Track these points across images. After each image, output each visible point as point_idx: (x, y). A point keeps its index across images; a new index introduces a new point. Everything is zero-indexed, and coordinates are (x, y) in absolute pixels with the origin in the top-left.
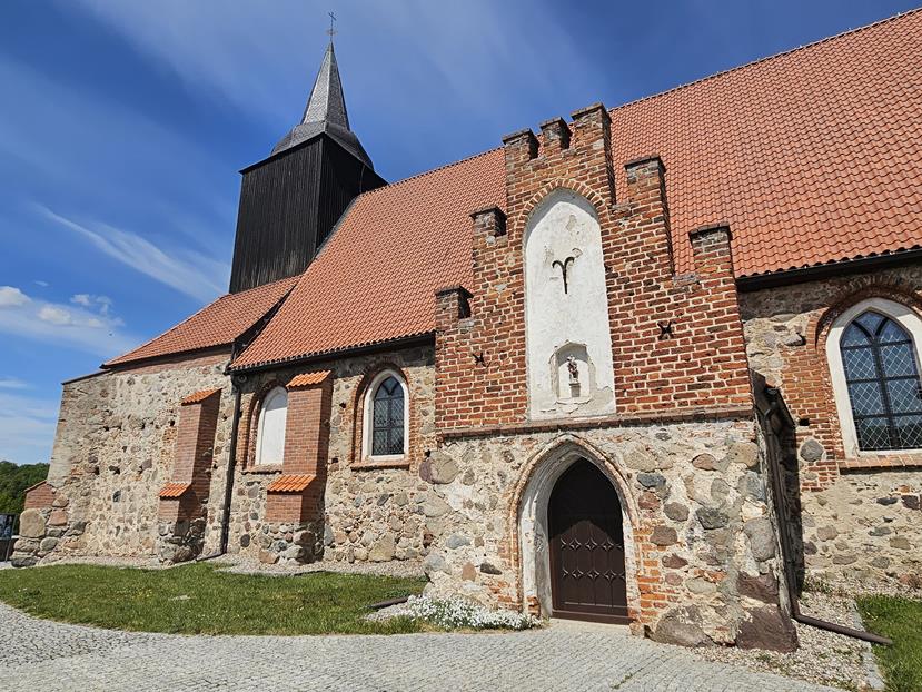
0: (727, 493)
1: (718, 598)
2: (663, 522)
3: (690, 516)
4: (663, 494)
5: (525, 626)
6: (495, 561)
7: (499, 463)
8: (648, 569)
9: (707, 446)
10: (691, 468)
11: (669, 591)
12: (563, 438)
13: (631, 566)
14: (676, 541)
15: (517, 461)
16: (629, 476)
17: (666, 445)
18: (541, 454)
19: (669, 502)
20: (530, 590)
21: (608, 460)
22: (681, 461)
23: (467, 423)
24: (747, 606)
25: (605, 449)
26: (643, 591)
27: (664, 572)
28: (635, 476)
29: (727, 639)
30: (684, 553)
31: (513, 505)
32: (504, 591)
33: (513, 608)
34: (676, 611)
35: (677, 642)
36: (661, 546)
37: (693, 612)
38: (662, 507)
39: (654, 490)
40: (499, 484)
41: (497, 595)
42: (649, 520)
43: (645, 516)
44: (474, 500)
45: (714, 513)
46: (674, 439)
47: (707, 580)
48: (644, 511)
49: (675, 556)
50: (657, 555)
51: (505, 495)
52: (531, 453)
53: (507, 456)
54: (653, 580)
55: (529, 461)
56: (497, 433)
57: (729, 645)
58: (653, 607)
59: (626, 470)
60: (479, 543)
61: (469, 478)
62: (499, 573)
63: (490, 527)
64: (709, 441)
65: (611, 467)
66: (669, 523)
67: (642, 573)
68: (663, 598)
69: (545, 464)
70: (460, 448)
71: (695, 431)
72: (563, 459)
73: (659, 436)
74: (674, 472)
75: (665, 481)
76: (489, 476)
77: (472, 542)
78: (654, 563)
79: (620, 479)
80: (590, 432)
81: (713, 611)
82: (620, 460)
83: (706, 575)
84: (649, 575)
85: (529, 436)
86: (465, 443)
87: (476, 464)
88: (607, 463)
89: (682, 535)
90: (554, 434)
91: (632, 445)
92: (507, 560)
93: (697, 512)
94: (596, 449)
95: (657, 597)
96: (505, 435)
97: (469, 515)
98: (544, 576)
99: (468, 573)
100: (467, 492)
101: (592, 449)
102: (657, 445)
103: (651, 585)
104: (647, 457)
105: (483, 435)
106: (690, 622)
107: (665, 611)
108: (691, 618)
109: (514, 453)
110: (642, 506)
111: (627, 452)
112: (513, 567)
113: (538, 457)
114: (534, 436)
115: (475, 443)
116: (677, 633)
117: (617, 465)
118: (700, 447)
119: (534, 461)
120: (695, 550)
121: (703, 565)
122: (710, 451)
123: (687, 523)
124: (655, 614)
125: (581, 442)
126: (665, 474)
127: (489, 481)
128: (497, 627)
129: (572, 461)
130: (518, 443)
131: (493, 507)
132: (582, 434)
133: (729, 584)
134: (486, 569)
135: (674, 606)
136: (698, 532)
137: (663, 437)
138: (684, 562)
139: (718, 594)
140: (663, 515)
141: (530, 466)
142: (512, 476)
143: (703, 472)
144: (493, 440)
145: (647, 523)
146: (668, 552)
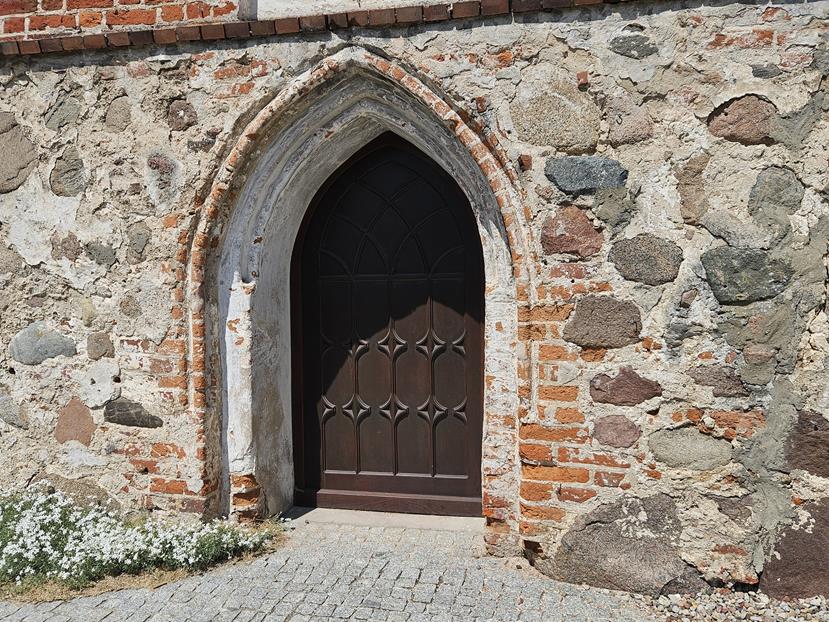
1: (732, 478)
2: (604, 286)
3: (685, 270)
4: (613, 211)
6: (143, 392)
7: (152, 133)
8: (552, 406)
9: (759, 72)
10: (703, 139)
11: (600, 460)
12: (341, 57)
13: (499, 397)
14: (635, 336)
15: (206, 124)
16: (524, 164)
17: (642, 71)
18: (274, 104)
19: (629, 232)
20: (240, 460)
21: (467, 118)
22: (680, 117)
23: (62, 20)
24: (806, 494)
25: (460, 85)
26: (532, 459)
27: (594, 413)
28: (539, 165)
29: (742, 574)
30: (654, 367)
31: (194, 249)
32: (168, 468)
33: (190, 506)
34: (614, 510)
35: (609, 581)
36: (592, 349)
37: (661, 512)
38: (607, 247)
39: (589, 200)
40: (153, 191)
41: (150, 477)
42: (564, 282)
43: (556, 273)
44: (84, 237)
45: (754, 261)
46: (666, 55)
47: (708, 432)
48: (554, 260)
49: (628, 374)
50: (579, 370)
51: (170, 222)
52: (245, 102)
53: (175, 111)
54: (563, 434)
55: (240, 123)
56: (145, 43)
57: (741, 586)
58: (554, 500)
59: (514, 148)
60: (102, 349)
61: (68, 177)
62: (153, 422)
63: (129, 308)
64: (767, 57)
65: (474, 141)
66: (623, 290)
67: (532, 416)
68: (584, 478)
70: (41, 88)
71: (731, 29)
73: (621, 48)
74: (654, 150)
75: (624, 175)
76: (126, 166)
77: (82, 346)
78: (568, 393)
79: (496, 174)
80: (419, 40)
81: (710, 509)
82: (502, 117)
83: (708, 421)
84: (551, 422)
85: (239, 53)
86: (53, 77)
87: (85, 137)
88: (462, 128)
89: (655, 321)
90: (314, 47)
91: (541, 73)
92: (176, 391)
93: (706, 260)
94: (435, 86)
95: (567, 476)
96: (172, 49)
97: (69, 275)
98: (277, 420)
99: (73, 423)
100: (63, 214)
101: (422, 91)
102: (614, 73)
103: (555, 446)
104: (580, 107)
105: (106, 51)
106: (648, 533)
107: (587, 508)
108: (653, 524)
109: (197, 102)
110: (550, 244)
111: (525, 94)
112: (192, 408)
113: (264, 113)
114: (256, 51)
115: (83, 76)
116: (613, 561)
117: (492, 131)
118: (737, 74)
119: (253, 126)
120: (685, 359)
121: (704, 396)
122: (764, 88)
123: (670, 289)
124: (556, 514)
125: (393, 70)
126: (626, 157)
127: (124, 183)
130: (207, 71)
131: (140, 251)
132: (396, 45)
133: (768, 443)
134: (121, 412)
135: (609, 495)
136: (702, 311)
137: (633, 49)
138: (653, 389)
139: (733, 468)
140: (609, 267)
141: (243, 140)
142: (191, 166)
143: (737, 148)
144: (134, 65)
145: (560, 291)
146: (613, 363)
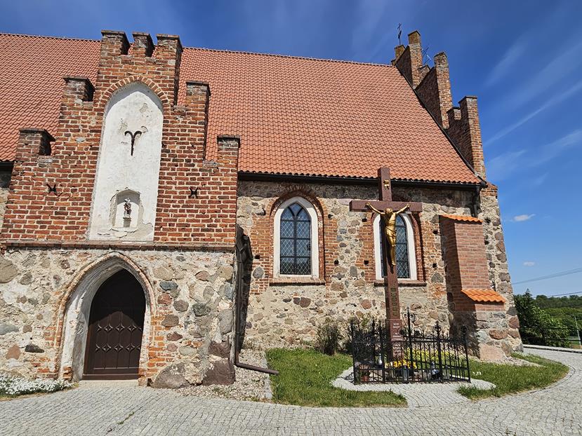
0: (212, 295)
1: (197, 357)
2: (171, 312)
3: (189, 308)
4: (174, 295)
5: (58, 389)
6: (39, 342)
7: (56, 269)
8: (157, 342)
9: (206, 266)
10: (194, 279)
11: (168, 355)
12: (112, 254)
13: (146, 341)
14: (177, 324)
15: (72, 268)
16: (155, 283)
17: (182, 264)
18: (93, 264)
19: (178, 300)
20: (66, 362)
21: (142, 271)
22: (189, 274)
23: (32, 236)
24: (212, 360)
25: (141, 264)
26: (151, 356)
27: (167, 343)
28: (158, 283)
29: (197, 382)
30: (181, 331)
31: (63, 301)
32: (44, 365)
33: (50, 376)
34: (170, 368)
35: (168, 387)
36: (168, 327)
37: (181, 368)
38: (173, 303)
39: (169, 292)
40: (53, 285)
41: (38, 368)
42: (162, 311)
43: (161, 308)
44: (28, 297)
45: (203, 307)
46: (187, 261)
47: (192, 347)
48: (160, 305)
49: (175, 333)
50: (164, 333)
51: (56, 293)
52: (84, 263)
53: (64, 264)
54: (158, 349)
55: (82, 269)
56: (58, 246)
57: (198, 384)
58: (156, 367)
59: (153, 279)
60: (28, 329)
61: (27, 279)
62: (41, 351)
63: (40, 317)
64: (207, 264)
65: (143, 276)
66: (175, 313)
67: (152, 345)
68: (163, 360)
69: (95, 272)
70: (23, 255)
71: (201, 257)
72: (109, 269)
73: (178, 258)
74: (184, 281)
75: (177, 286)
76: (46, 278)
77: (21, 329)
78: (162, 338)
79: (148, 284)
80: (132, 252)
81: (192, 365)
82: (150, 272)
83: (192, 344)
84: (157, 346)
85: (85, 251)
86: (28, 252)
87: (35, 269)
88: (141, 273)
89: (182, 321)
90: (105, 251)
91: (160, 263)
92: (50, 342)
93: (193, 306)
94: (135, 263)
95: (159, 360)
96: (65, 248)
97: (21, 308)
98: (80, 351)
99: (14, 352)
100: (23, 290)
101: (132, 264)
102: (176, 264)
103: (157, 352)
104: (168, 271)
105: (46, 247)
106: (178, 373)
107: (163, 368)
108: (179, 371)
109: (70, 262)
110: (160, 302)
111: (156, 267)
112: (55, 346)
113: (90, 266)
114: (89, 251)
115: (37, 253)
116: (169, 381)
117: (148, 275)
118: (201, 267)
119: (86, 269)
120: (188, 329)
121: (192, 338)
122: (207, 270)
123: (186, 313)
124: (156, 370)
125: (125, 258)
126: (178, 282)
127: (44, 282)
128: (33, 393)
129: (116, 271)
130: (74, 255)
131: (45, 301)
132: (127, 253)
133: (204, 348)
134: (31, 349)
135: (169, 364)
136: (192, 318)
137: (181, 259)
138: (180, 337)
139: (197, 355)
140: (173, 307)
141: (82, 272)
142: (66, 279)
143: (201, 282)
144: (54, 251)
145: (161, 313)
146: (172, 331)
